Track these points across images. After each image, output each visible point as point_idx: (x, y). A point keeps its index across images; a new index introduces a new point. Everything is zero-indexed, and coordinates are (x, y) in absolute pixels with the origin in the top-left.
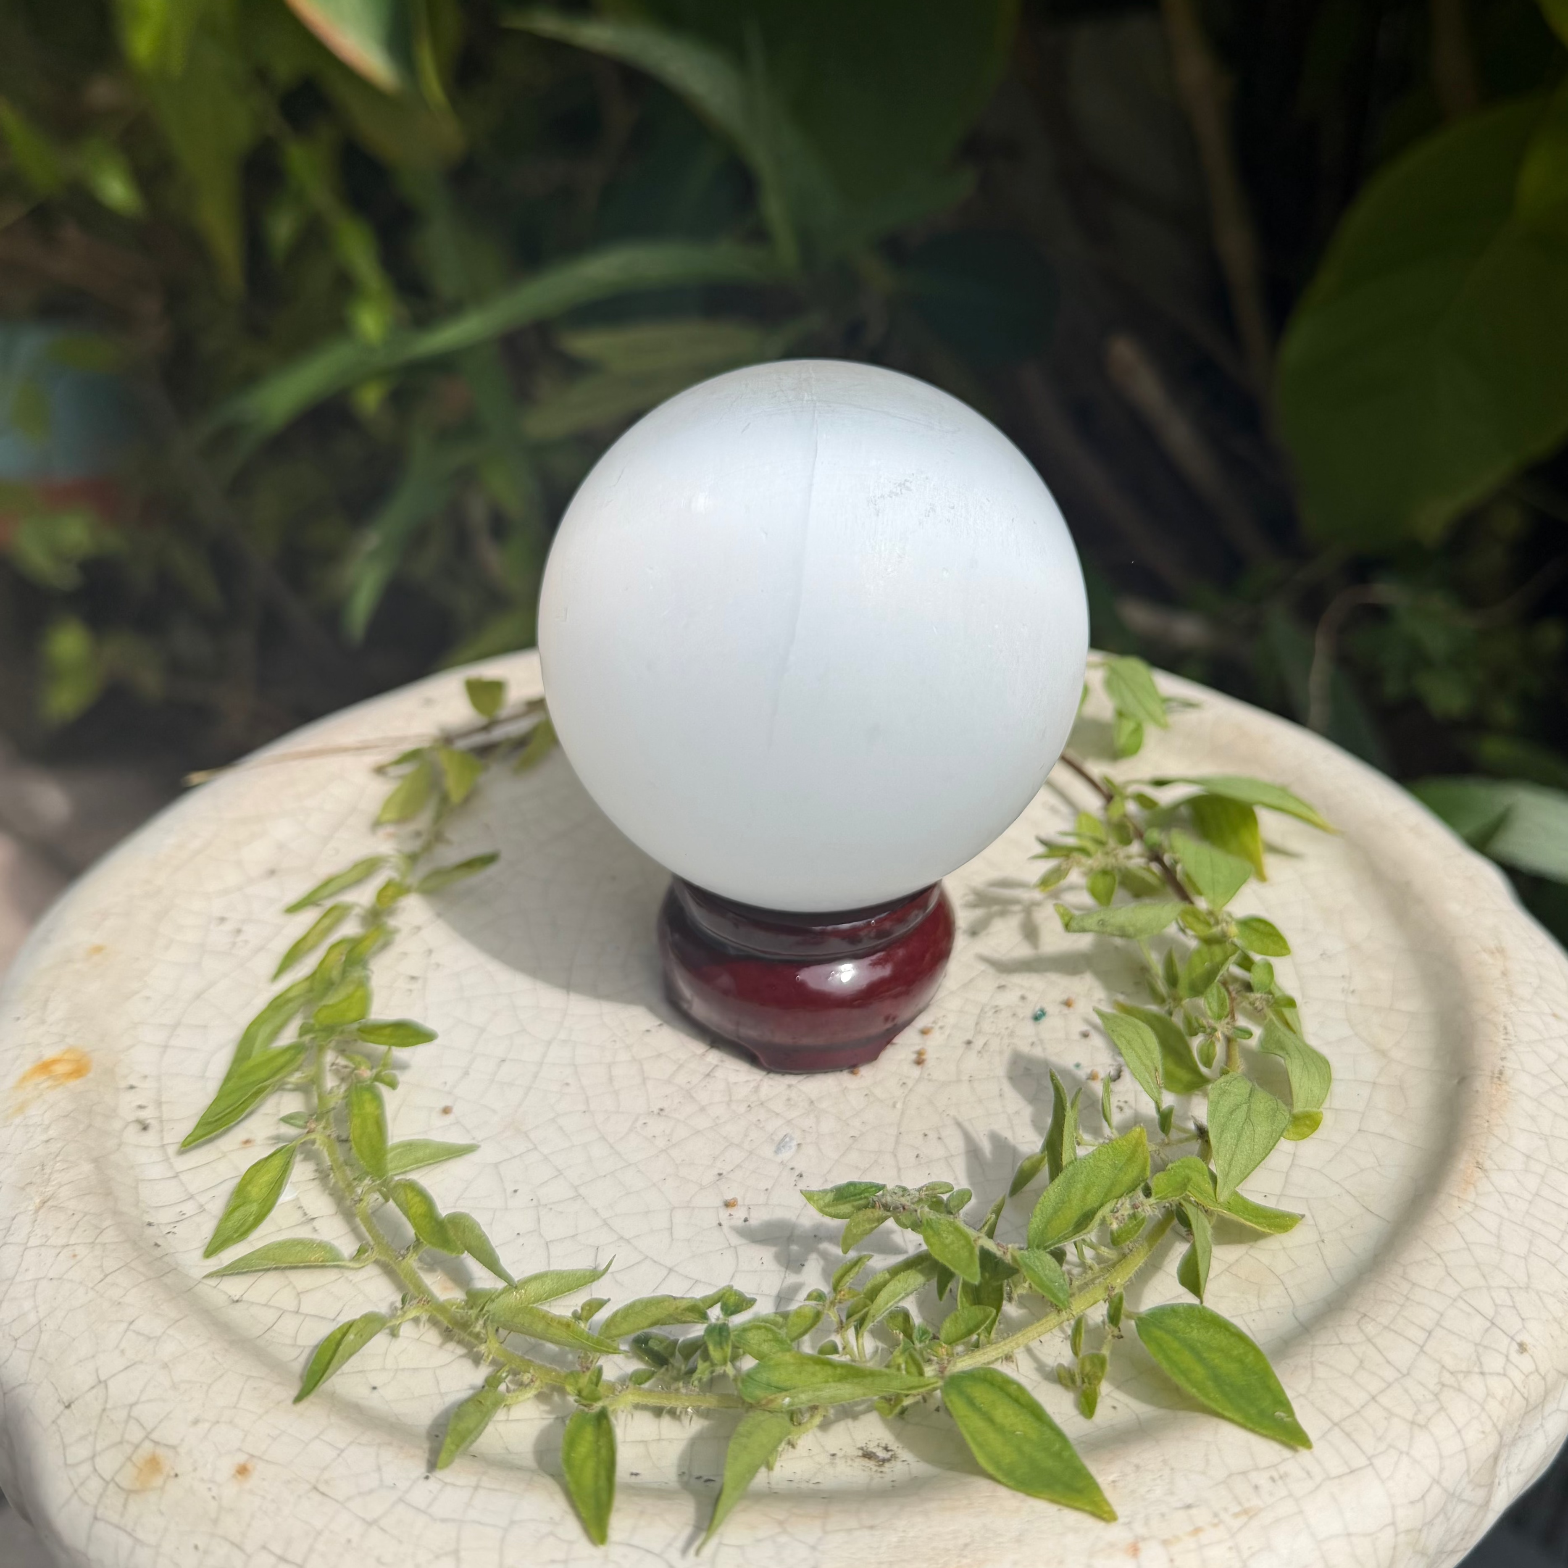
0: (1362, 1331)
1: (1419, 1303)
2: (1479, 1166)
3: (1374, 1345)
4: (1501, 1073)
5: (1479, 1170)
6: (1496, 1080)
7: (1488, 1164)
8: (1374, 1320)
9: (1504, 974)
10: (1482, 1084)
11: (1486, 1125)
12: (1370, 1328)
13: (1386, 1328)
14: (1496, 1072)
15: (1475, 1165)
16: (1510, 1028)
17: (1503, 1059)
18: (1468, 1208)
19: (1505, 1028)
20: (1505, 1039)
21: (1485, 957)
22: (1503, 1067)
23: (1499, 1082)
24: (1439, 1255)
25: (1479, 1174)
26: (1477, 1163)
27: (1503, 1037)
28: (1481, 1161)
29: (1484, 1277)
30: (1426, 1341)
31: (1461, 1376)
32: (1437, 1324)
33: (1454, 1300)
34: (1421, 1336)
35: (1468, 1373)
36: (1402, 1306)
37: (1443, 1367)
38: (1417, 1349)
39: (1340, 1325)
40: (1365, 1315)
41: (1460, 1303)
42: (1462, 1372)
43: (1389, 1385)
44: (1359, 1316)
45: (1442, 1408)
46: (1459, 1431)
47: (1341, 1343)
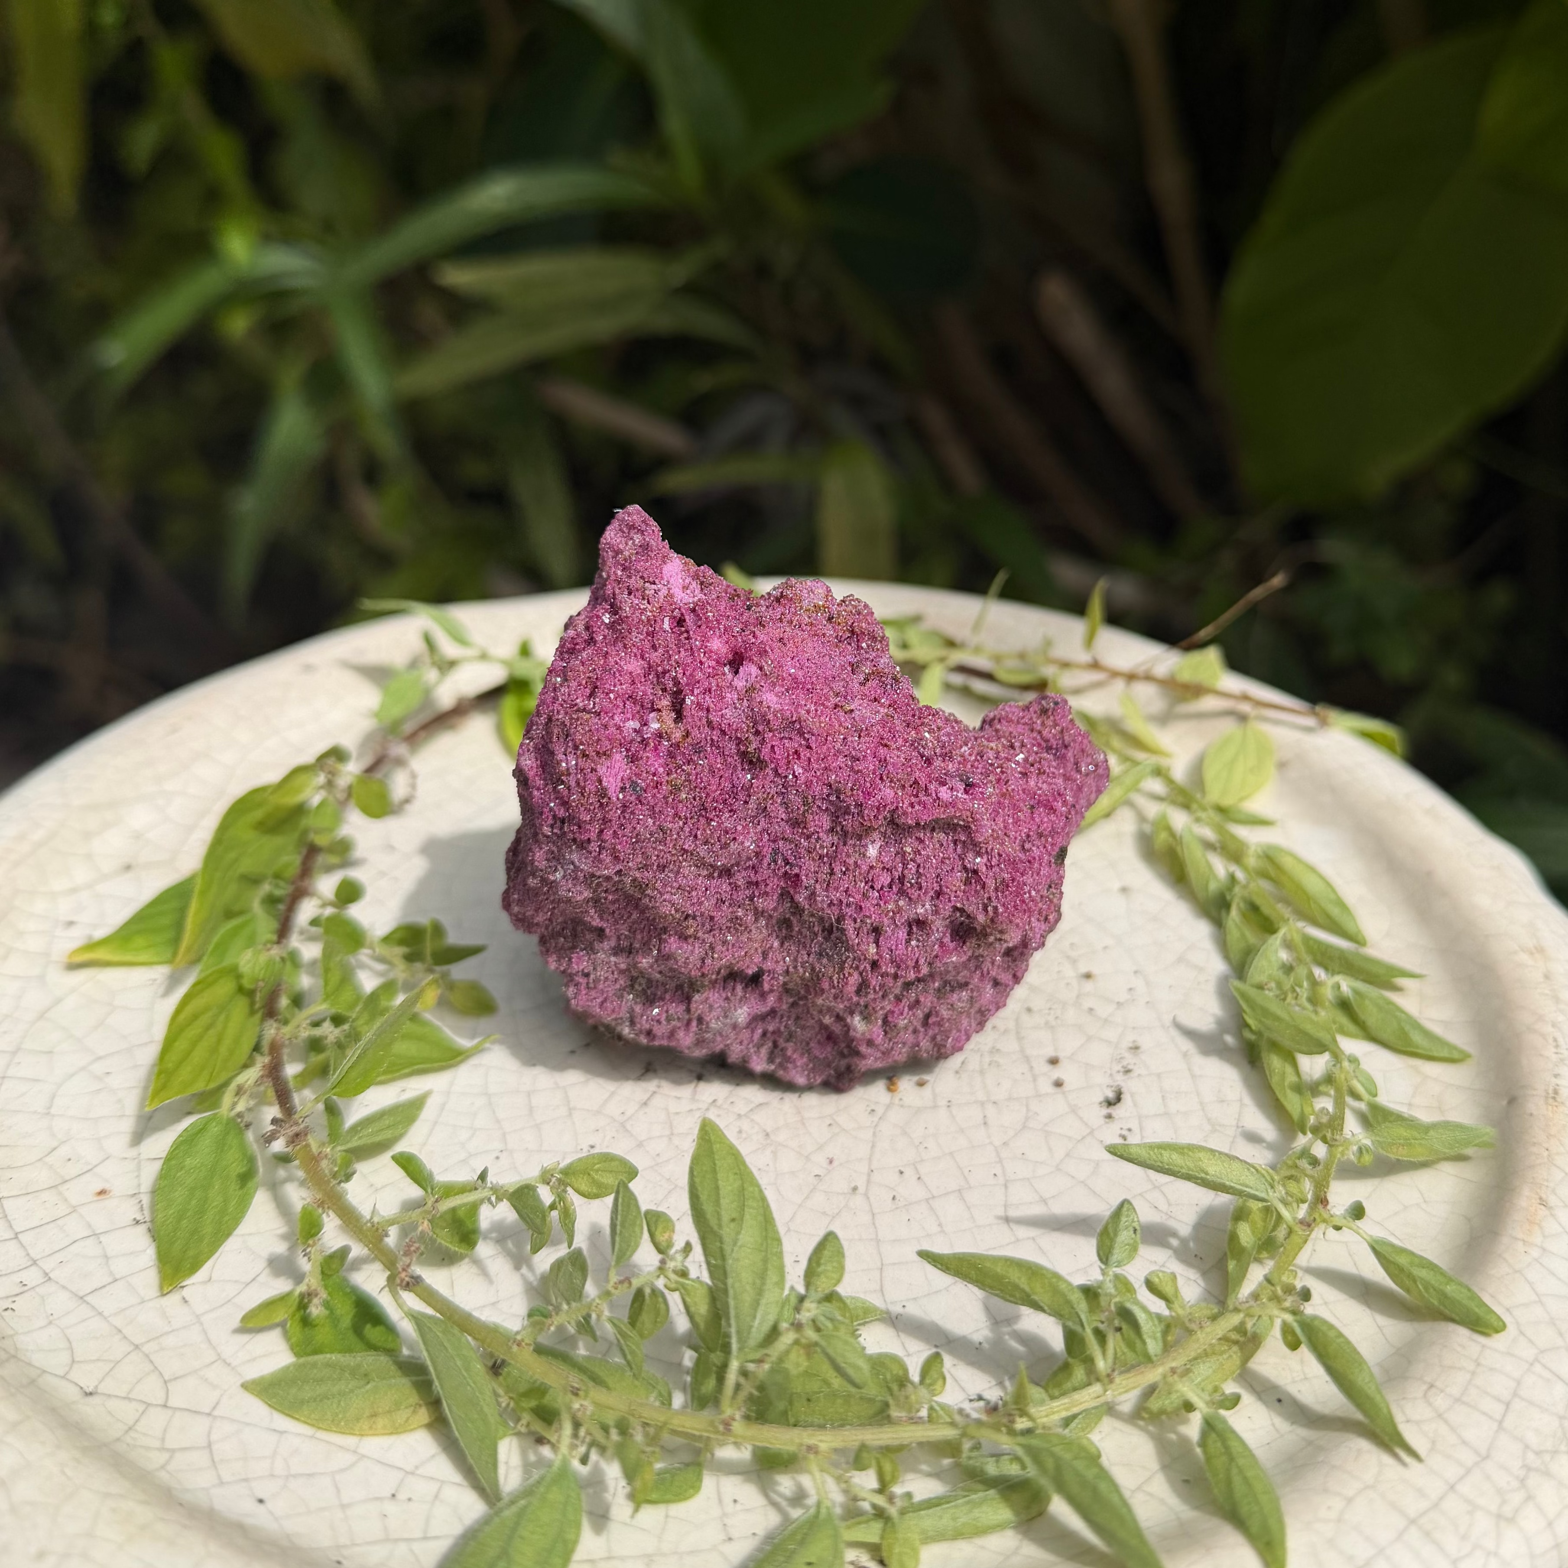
0: (1430, 1404)
1: (1491, 1369)
2: (1543, 1203)
3: (1446, 1422)
4: (1556, 1092)
5: (1542, 1207)
6: (1551, 1101)
7: (1552, 1200)
8: (1442, 1391)
9: (1547, 977)
10: (1536, 1105)
11: (1546, 1153)
12: (1440, 1402)
13: (1458, 1400)
14: (1550, 1091)
15: (1539, 1201)
16: (1561, 1040)
17: (1556, 1076)
18: (1535, 1253)
19: (1555, 1040)
20: (1557, 1053)
21: (1524, 958)
22: (1558, 1085)
23: (1556, 1104)
24: (1508, 1310)
25: (1543, 1212)
26: (1541, 1198)
27: (1554, 1050)
28: (1544, 1196)
29: (1561, 1334)
30: (1504, 1415)
31: (1547, 1457)
32: (1515, 1394)
33: (1532, 1364)
34: (1497, 1409)
35: (1555, 1452)
36: (1473, 1373)
37: (1527, 1447)
38: (1495, 1426)
39: (1404, 1399)
40: (1432, 1386)
41: (1538, 1368)
42: (1547, 1451)
43: (1468, 1471)
44: (1425, 1387)
45: (1529, 1498)
46: (1550, 1524)
47: (1408, 1421)
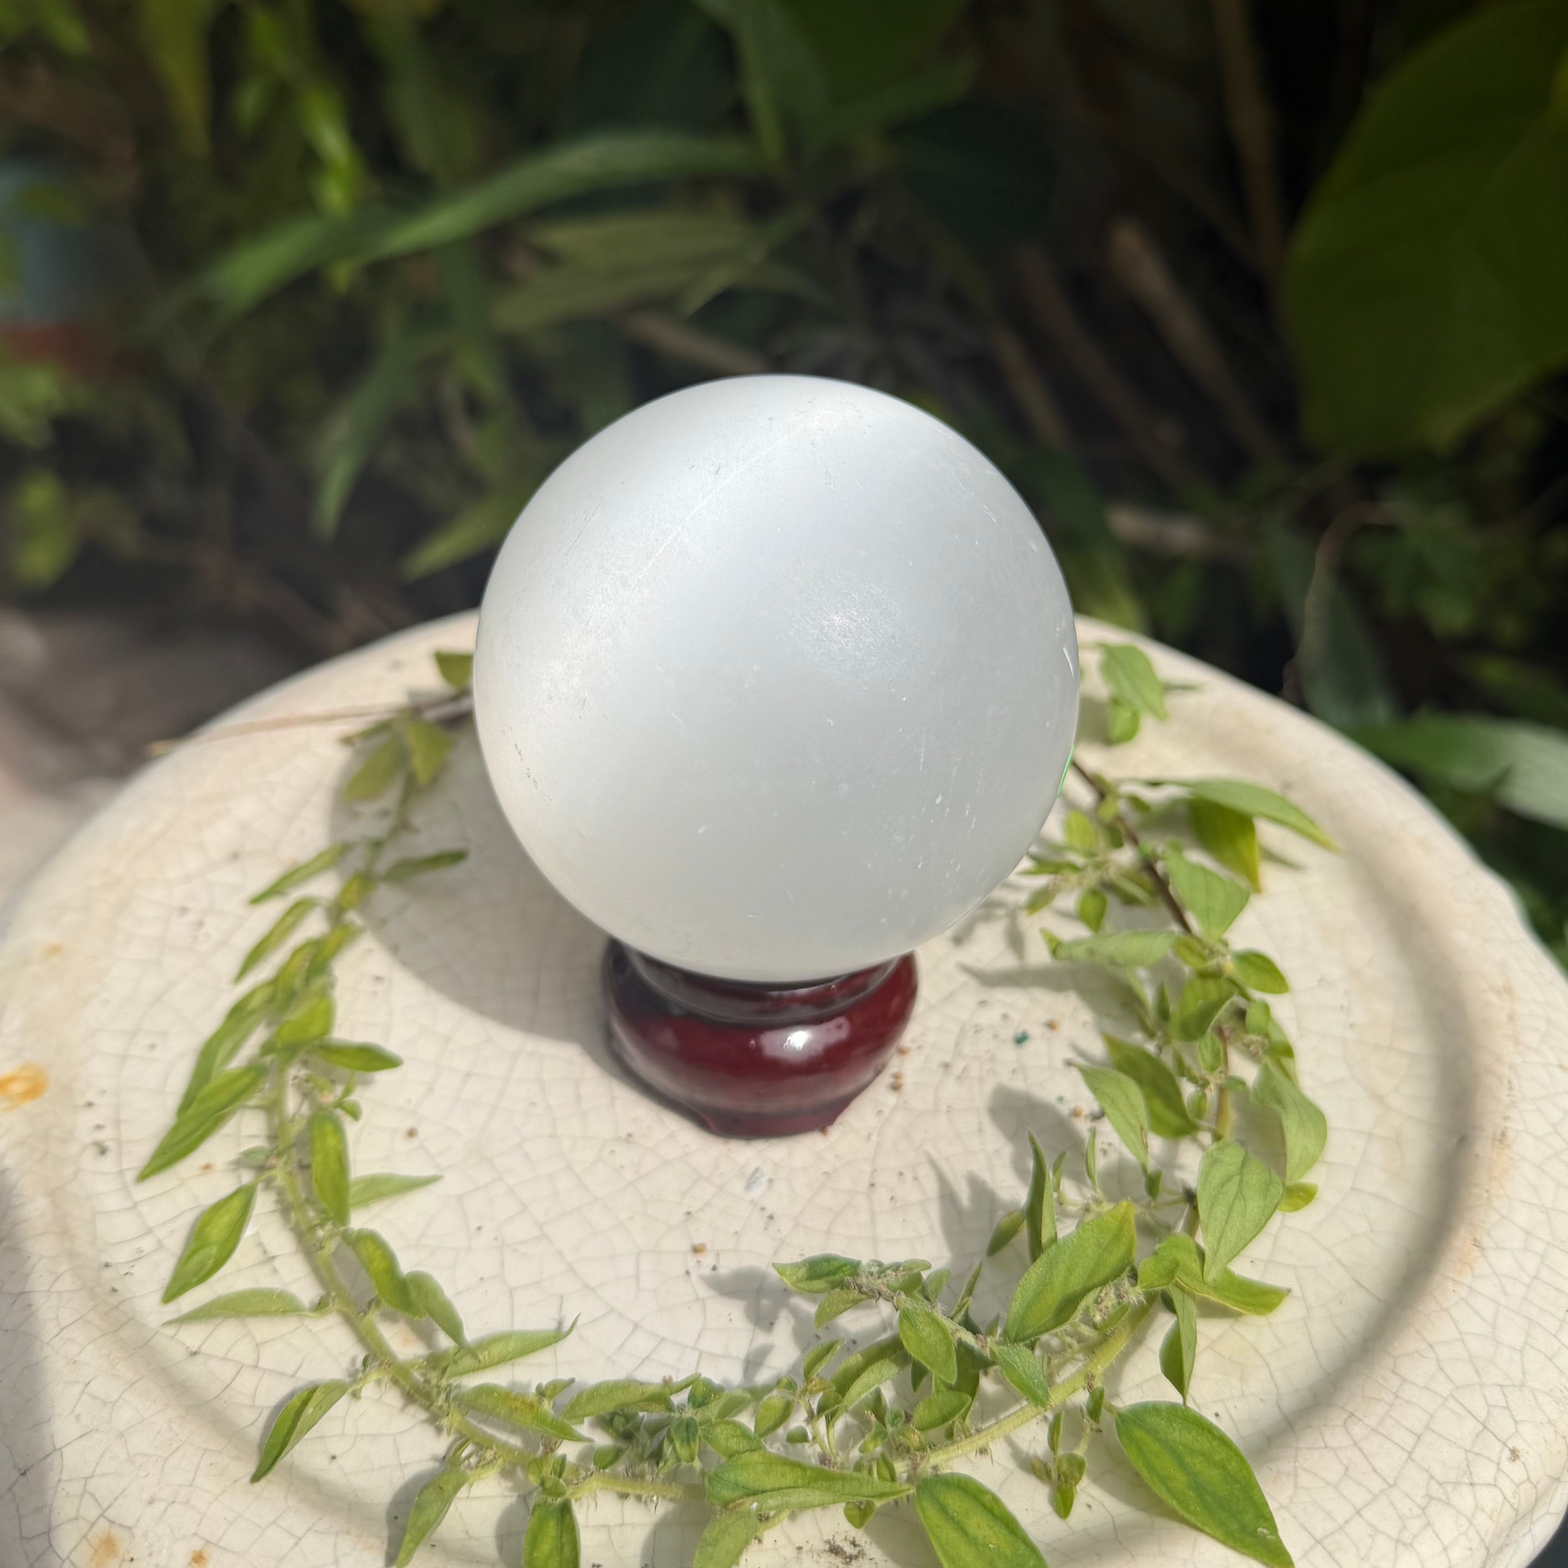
0: (1348, 1432)
1: (1408, 1402)
2: (1477, 1244)
3: (1360, 1449)
4: (1503, 1135)
5: (1476, 1248)
6: (1497, 1143)
7: (1486, 1241)
8: (1360, 1420)
9: (1511, 1017)
10: (1483, 1147)
11: (1485, 1196)
12: (1358, 1430)
13: (1374, 1430)
14: (1498, 1134)
15: (1473, 1243)
16: (1515, 1083)
17: (1506, 1118)
18: (1463, 1292)
19: (1510, 1082)
20: (1509, 1095)
21: (1492, 997)
22: (1506, 1128)
23: (1501, 1146)
24: (1431, 1346)
25: (1476, 1252)
26: (1475, 1240)
27: (1507, 1092)
28: (1478, 1237)
29: (1477, 1372)
30: (1414, 1447)
31: (1449, 1488)
32: (1427, 1427)
33: (1446, 1399)
34: (1408, 1441)
35: (1457, 1484)
36: (1391, 1405)
37: (1432, 1477)
38: (1405, 1456)
39: (1326, 1425)
40: (1352, 1415)
41: (1452, 1403)
42: (1451, 1483)
43: (1375, 1498)
44: (1345, 1416)
45: (1429, 1524)
46: (1445, 1549)
47: (1326, 1447)
